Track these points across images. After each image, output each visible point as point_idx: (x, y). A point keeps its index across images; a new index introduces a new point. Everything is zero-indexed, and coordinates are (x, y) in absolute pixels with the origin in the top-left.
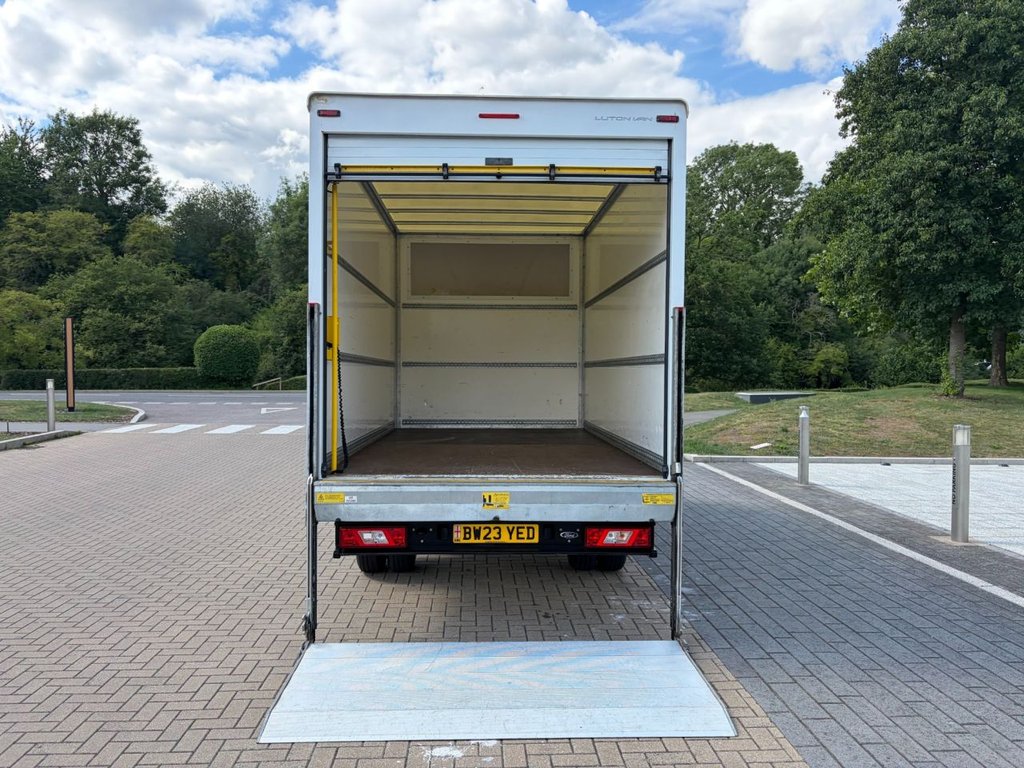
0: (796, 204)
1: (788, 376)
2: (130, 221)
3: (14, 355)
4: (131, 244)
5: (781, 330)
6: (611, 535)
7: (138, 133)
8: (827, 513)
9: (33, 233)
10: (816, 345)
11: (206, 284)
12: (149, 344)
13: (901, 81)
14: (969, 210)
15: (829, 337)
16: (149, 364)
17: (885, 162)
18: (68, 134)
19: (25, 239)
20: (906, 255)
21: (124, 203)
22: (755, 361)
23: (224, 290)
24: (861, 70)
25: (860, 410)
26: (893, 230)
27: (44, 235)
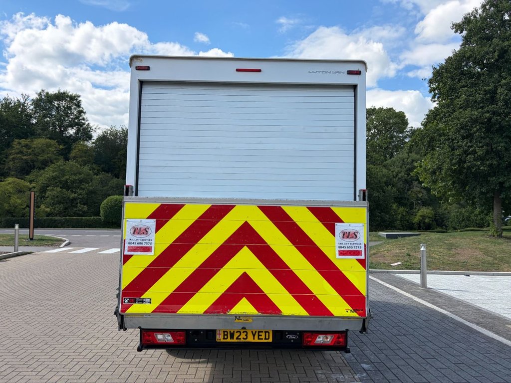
0: (405, 137)
1: (404, 223)
2: (73, 144)
3: (9, 210)
4: (73, 155)
5: (400, 200)
6: (319, 338)
7: (79, 102)
8: (442, 308)
9: (25, 149)
10: (417, 208)
11: (110, 175)
12: (79, 205)
13: (463, 73)
14: (502, 139)
15: (425, 204)
16: (79, 215)
17: (456, 114)
18: (45, 102)
19: (21, 152)
20: (470, 162)
21: (71, 135)
22: (388, 216)
23: (118, 178)
24: (442, 67)
25: (448, 244)
26: (462, 149)
27: (30, 150)
